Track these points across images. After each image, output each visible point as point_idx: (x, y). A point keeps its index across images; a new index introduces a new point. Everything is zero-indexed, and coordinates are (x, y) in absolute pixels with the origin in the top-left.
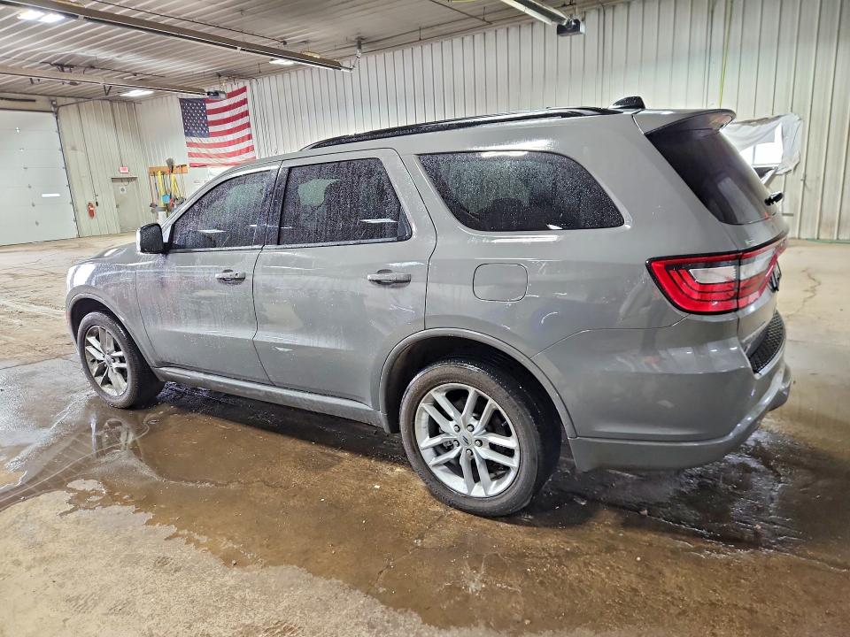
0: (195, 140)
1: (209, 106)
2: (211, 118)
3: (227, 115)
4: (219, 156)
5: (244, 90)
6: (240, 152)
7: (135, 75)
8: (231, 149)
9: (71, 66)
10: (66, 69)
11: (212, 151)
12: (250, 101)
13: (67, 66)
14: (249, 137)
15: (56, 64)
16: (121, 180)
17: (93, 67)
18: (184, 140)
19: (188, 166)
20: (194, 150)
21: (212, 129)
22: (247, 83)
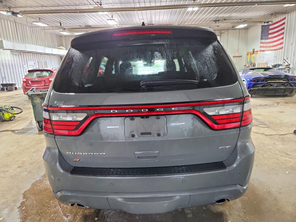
0: (263, 41)
1: (271, 27)
2: (270, 32)
3: (276, 30)
4: (270, 47)
5: (285, 18)
6: (278, 45)
7: (241, 20)
8: (275, 44)
9: (218, 21)
10: (217, 22)
11: (268, 45)
12: (286, 23)
13: (217, 21)
14: (282, 38)
15: (214, 21)
16: (237, 57)
17: (225, 20)
18: (260, 41)
19: (259, 51)
20: (262, 45)
21: (270, 36)
22: (287, 15)
